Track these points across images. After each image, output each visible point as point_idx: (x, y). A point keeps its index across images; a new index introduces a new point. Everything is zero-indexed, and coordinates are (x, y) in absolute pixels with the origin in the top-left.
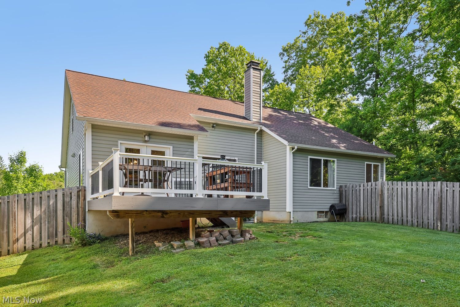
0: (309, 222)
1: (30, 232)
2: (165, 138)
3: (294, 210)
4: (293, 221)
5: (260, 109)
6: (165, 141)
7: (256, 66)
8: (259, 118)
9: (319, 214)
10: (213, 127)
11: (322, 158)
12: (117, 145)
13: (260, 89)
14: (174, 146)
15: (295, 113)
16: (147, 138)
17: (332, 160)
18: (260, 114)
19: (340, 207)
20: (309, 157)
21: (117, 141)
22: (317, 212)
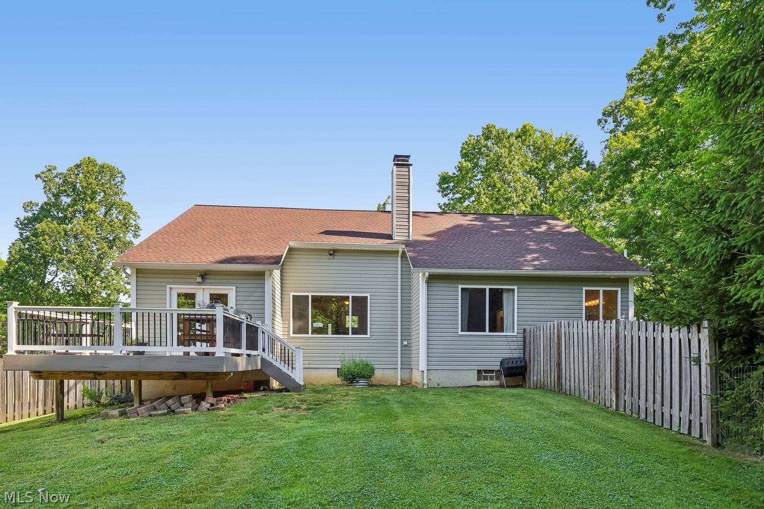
0: (459, 387)
1: (73, 391)
2: (226, 277)
3: (430, 367)
4: (428, 384)
5: (409, 222)
6: (226, 281)
7: (402, 161)
8: (407, 234)
9: (483, 374)
10: (331, 255)
11: (487, 287)
12: (166, 291)
13: (409, 193)
14: (238, 285)
15: (517, 217)
16: (199, 279)
17: (509, 289)
18: (409, 229)
19: (512, 364)
20: (460, 287)
21: (166, 286)
22: (477, 371)
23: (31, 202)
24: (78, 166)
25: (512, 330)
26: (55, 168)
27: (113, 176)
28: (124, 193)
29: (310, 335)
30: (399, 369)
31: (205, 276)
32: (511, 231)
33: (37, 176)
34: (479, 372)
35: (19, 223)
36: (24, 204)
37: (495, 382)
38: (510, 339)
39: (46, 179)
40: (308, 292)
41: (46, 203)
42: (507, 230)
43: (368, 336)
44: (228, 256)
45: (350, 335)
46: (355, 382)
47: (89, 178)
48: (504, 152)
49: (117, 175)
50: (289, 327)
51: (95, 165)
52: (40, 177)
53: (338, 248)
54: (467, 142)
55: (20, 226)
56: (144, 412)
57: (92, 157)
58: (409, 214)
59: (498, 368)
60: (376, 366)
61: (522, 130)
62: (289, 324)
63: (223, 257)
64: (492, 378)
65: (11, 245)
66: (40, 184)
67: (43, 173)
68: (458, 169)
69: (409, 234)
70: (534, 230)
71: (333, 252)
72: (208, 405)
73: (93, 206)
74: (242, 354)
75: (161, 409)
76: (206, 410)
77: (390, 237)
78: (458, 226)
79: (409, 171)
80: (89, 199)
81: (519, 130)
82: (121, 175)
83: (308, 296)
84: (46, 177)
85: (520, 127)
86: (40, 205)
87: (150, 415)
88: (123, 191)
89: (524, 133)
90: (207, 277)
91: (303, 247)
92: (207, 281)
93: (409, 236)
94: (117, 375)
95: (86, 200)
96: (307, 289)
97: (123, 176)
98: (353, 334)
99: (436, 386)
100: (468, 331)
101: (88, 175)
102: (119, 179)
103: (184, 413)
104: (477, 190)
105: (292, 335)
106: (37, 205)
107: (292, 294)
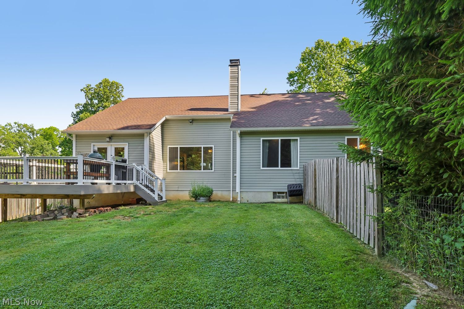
2: (123, 138)
3: (242, 190)
4: (240, 201)
5: (238, 100)
6: (123, 140)
7: (235, 63)
8: (237, 108)
9: (277, 195)
10: (191, 122)
11: (280, 139)
12: (91, 146)
13: (238, 82)
14: (130, 142)
15: (317, 94)
16: (108, 139)
17: (295, 139)
18: (238, 105)
19: (293, 188)
20: (262, 139)
21: (91, 144)
22: (272, 193)
23: (79, 104)
24: (101, 83)
25: (296, 166)
26: (90, 86)
27: (117, 88)
28: (123, 96)
29: (179, 171)
30: (231, 191)
31: (111, 137)
32: (308, 103)
33: (81, 90)
34: (274, 193)
35: (73, 115)
36: (76, 105)
37: (285, 200)
38: (294, 172)
39: (86, 91)
40: (178, 145)
41: (85, 104)
42: (306, 102)
43: (213, 171)
44: (126, 125)
45: (202, 171)
46: (197, 199)
47: (105, 89)
48: (327, 56)
49: (120, 87)
50: (167, 166)
51: (108, 82)
52: (83, 91)
53: (195, 118)
54: (304, 52)
55: (74, 116)
56: (40, 218)
57: (107, 78)
58: (238, 96)
59: (286, 191)
60: (214, 189)
61: (341, 42)
62: (167, 164)
63: (122, 126)
64: (283, 197)
65: (68, 126)
66: (83, 94)
67: (84, 88)
68: (298, 68)
69: (238, 108)
70: (325, 101)
71: (192, 121)
72: (77, 214)
73: (107, 104)
74: (112, 183)
75: (51, 216)
76: (76, 217)
77: (227, 110)
78: (275, 101)
79: (238, 69)
80: (105, 100)
81: (340, 42)
82: (121, 87)
83: (178, 147)
84: (87, 90)
85: (340, 41)
86: (83, 105)
87: (43, 220)
88: (122, 95)
89: (343, 43)
90: (113, 138)
91: (174, 118)
92: (113, 140)
93: (238, 109)
94: (32, 196)
95: (104, 101)
96: (177, 144)
97: (122, 87)
98: (204, 169)
99: (246, 202)
100: (268, 167)
101: (105, 88)
102: (120, 89)
103: (61, 219)
104: (309, 80)
105: (168, 171)
106: (82, 105)
107: (168, 146)
